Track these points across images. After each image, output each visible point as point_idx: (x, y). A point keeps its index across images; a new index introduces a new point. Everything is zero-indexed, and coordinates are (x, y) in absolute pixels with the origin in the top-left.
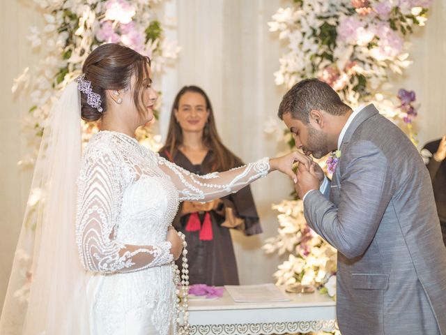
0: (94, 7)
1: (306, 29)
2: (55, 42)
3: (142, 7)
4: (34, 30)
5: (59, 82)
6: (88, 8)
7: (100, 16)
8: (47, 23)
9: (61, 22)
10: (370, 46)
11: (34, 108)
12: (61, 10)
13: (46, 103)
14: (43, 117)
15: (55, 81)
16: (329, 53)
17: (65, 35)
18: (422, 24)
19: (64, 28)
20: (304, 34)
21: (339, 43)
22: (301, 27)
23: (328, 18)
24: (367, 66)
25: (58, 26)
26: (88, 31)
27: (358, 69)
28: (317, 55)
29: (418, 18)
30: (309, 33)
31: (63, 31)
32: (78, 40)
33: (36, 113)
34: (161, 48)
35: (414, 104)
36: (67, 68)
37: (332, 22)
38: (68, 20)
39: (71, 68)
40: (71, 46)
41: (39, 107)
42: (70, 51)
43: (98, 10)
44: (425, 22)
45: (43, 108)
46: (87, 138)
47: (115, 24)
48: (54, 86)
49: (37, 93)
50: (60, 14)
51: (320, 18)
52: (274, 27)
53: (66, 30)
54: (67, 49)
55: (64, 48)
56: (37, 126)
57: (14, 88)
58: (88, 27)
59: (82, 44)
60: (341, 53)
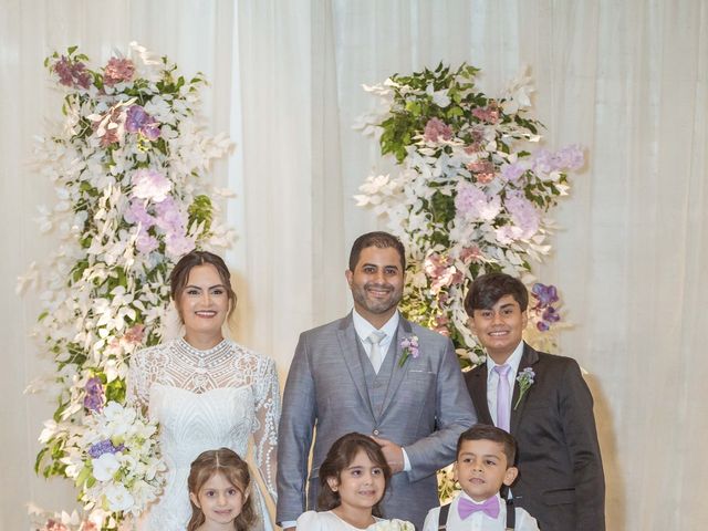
0: (120, 177)
1: (412, 200)
2: (71, 226)
3: (184, 177)
4: (42, 210)
5: (76, 280)
6: (111, 181)
7: (127, 190)
8: (60, 200)
9: (77, 198)
10: (499, 222)
11: (45, 315)
12: (77, 181)
13: (60, 307)
14: (55, 325)
15: (72, 278)
16: (444, 234)
17: (84, 215)
18: (563, 193)
19: (81, 207)
20: (411, 207)
21: (457, 221)
22: (405, 198)
23: (444, 184)
24: (500, 251)
25: (74, 204)
26: (112, 210)
28: (426, 238)
29: (558, 186)
30: (419, 205)
31: (81, 209)
32: (100, 224)
33: (48, 320)
34: (211, 230)
35: (555, 305)
36: (86, 260)
37: (446, 191)
38: (86, 196)
39: (91, 261)
40: (91, 232)
41: (50, 313)
42: (90, 236)
43: (125, 182)
44: (566, 191)
45: (56, 314)
46: (112, 353)
47: (146, 202)
48: (70, 284)
49: (47, 294)
50: (76, 188)
51: (433, 185)
52: (362, 200)
53: (85, 208)
54: (87, 234)
55: (82, 234)
56: (49, 338)
57: (19, 288)
58: (112, 206)
59: (105, 229)
60: (461, 234)
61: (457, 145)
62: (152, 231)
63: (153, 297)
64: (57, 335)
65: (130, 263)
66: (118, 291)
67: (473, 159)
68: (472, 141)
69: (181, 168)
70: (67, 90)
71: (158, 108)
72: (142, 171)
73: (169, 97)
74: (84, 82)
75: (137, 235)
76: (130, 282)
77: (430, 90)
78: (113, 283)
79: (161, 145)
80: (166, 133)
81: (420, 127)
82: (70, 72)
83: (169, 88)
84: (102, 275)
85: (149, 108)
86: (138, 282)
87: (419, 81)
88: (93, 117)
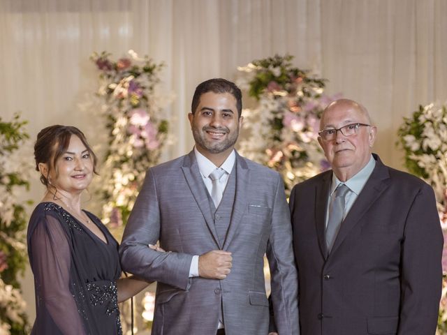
1: (263, 119)
5: (105, 161)
6: (122, 114)
8: (98, 124)
10: (305, 130)
12: (106, 115)
16: (278, 136)
20: (263, 124)
21: (284, 130)
22: (261, 119)
23: (278, 112)
25: (105, 125)
27: (294, 147)
28: (271, 138)
30: (267, 122)
34: (168, 136)
37: (279, 116)
50: (105, 118)
51: (274, 112)
53: (109, 127)
59: (119, 137)
60: (286, 136)
61: (283, 94)
62: (141, 138)
63: (141, 168)
64: (98, 186)
65: (130, 153)
66: (125, 166)
67: (292, 101)
68: (291, 92)
69: (154, 108)
70: (101, 72)
71: (144, 80)
72: (136, 110)
73: (148, 74)
74: (109, 68)
75: (133, 140)
76: (131, 162)
77: (271, 68)
78: (122, 162)
79: (145, 98)
80: (147, 92)
81: (266, 85)
82: (103, 64)
83: (148, 70)
84: (117, 158)
85: (139, 80)
86: (135, 162)
87: (265, 64)
88: (112, 86)
